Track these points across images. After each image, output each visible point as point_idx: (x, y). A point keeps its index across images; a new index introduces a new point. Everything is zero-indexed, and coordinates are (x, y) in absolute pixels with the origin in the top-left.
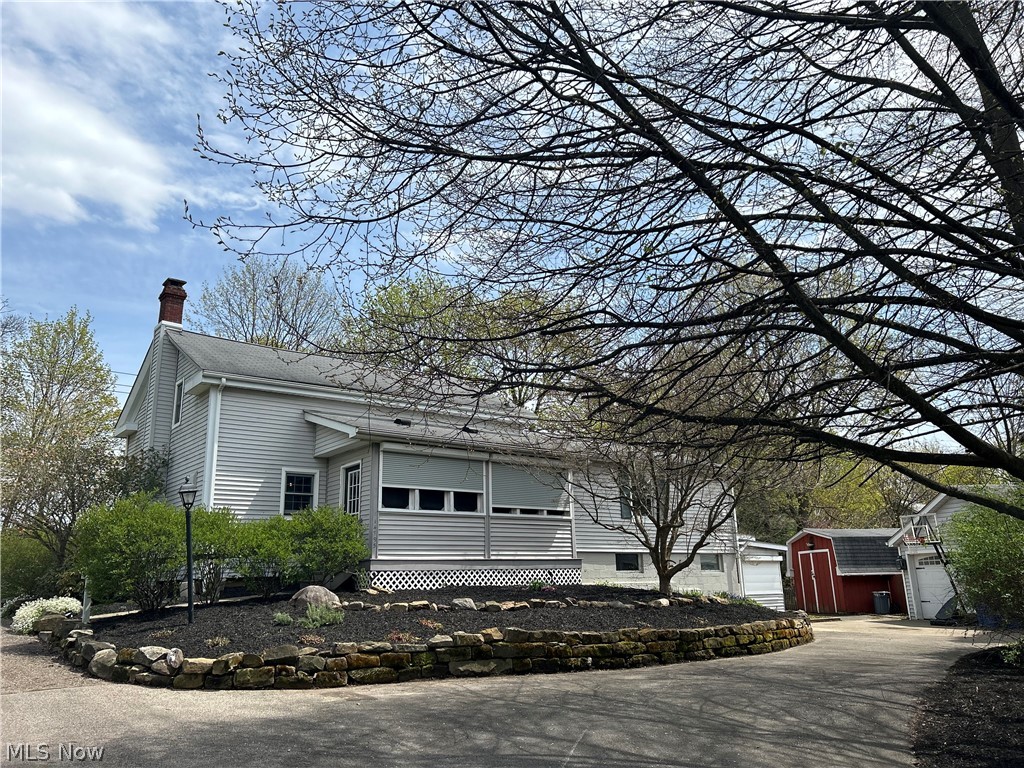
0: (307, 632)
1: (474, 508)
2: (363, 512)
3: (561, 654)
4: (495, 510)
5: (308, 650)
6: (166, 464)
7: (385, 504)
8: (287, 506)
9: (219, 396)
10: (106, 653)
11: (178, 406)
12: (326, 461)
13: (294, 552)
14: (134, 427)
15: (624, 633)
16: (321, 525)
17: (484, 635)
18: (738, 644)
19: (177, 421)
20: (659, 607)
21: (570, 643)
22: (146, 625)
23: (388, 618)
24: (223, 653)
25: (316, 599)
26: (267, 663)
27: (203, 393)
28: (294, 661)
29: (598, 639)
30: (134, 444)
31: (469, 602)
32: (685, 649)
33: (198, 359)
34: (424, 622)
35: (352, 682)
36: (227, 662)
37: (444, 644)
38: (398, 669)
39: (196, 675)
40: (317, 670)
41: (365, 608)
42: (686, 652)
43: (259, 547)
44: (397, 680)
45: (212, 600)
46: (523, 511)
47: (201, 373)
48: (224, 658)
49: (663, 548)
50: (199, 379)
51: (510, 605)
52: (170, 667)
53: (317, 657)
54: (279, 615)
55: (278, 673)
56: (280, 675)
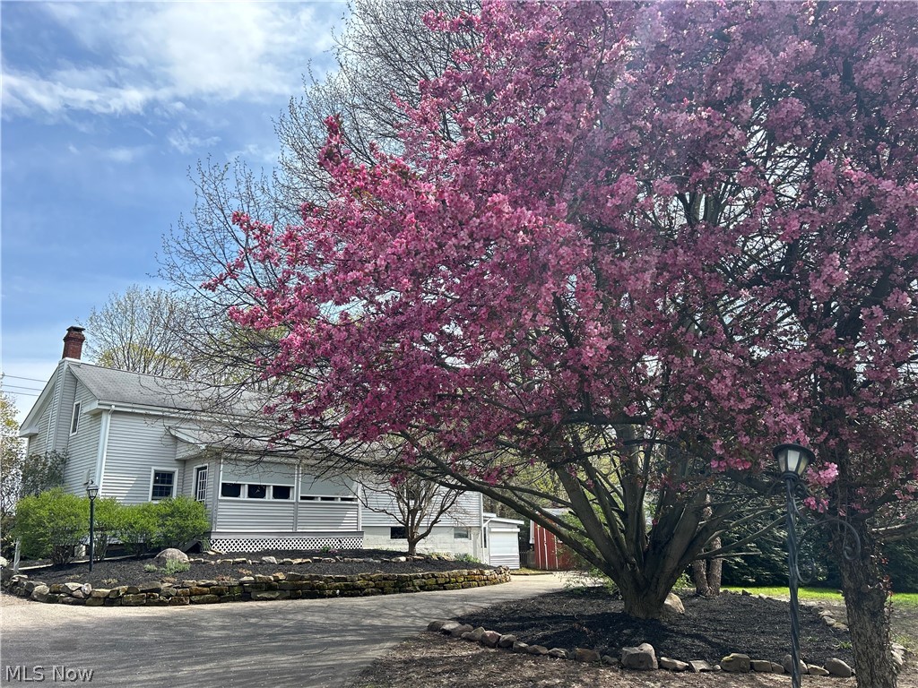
0: (166, 576)
1: (287, 496)
2: (208, 499)
3: (319, 587)
4: (302, 498)
5: (166, 584)
6: (64, 461)
7: (223, 494)
8: (154, 494)
9: (109, 417)
10: (41, 587)
11: (76, 420)
12: (184, 462)
13: (159, 526)
14: (35, 430)
15: (361, 576)
16: (178, 508)
17: (274, 577)
18: (437, 584)
19: (74, 430)
20: (398, 562)
21: (326, 582)
22: (61, 573)
23: (218, 569)
24: (115, 587)
25: (172, 557)
26: (142, 592)
27: (97, 415)
28: (158, 590)
29: (345, 580)
30: (35, 443)
31: (273, 559)
32: (400, 586)
33: (95, 391)
34: (240, 571)
35: (192, 602)
36: (118, 591)
37: (250, 582)
38: (220, 595)
39: (99, 598)
40: (172, 596)
41: (204, 563)
42: (400, 588)
43: (135, 523)
44: (219, 602)
45: (101, 558)
46: (323, 499)
47: (97, 402)
48: (117, 588)
49: (412, 524)
50: (95, 406)
51: (299, 561)
52: (84, 594)
53: (171, 588)
54: (148, 566)
55: (148, 597)
56: (150, 598)
